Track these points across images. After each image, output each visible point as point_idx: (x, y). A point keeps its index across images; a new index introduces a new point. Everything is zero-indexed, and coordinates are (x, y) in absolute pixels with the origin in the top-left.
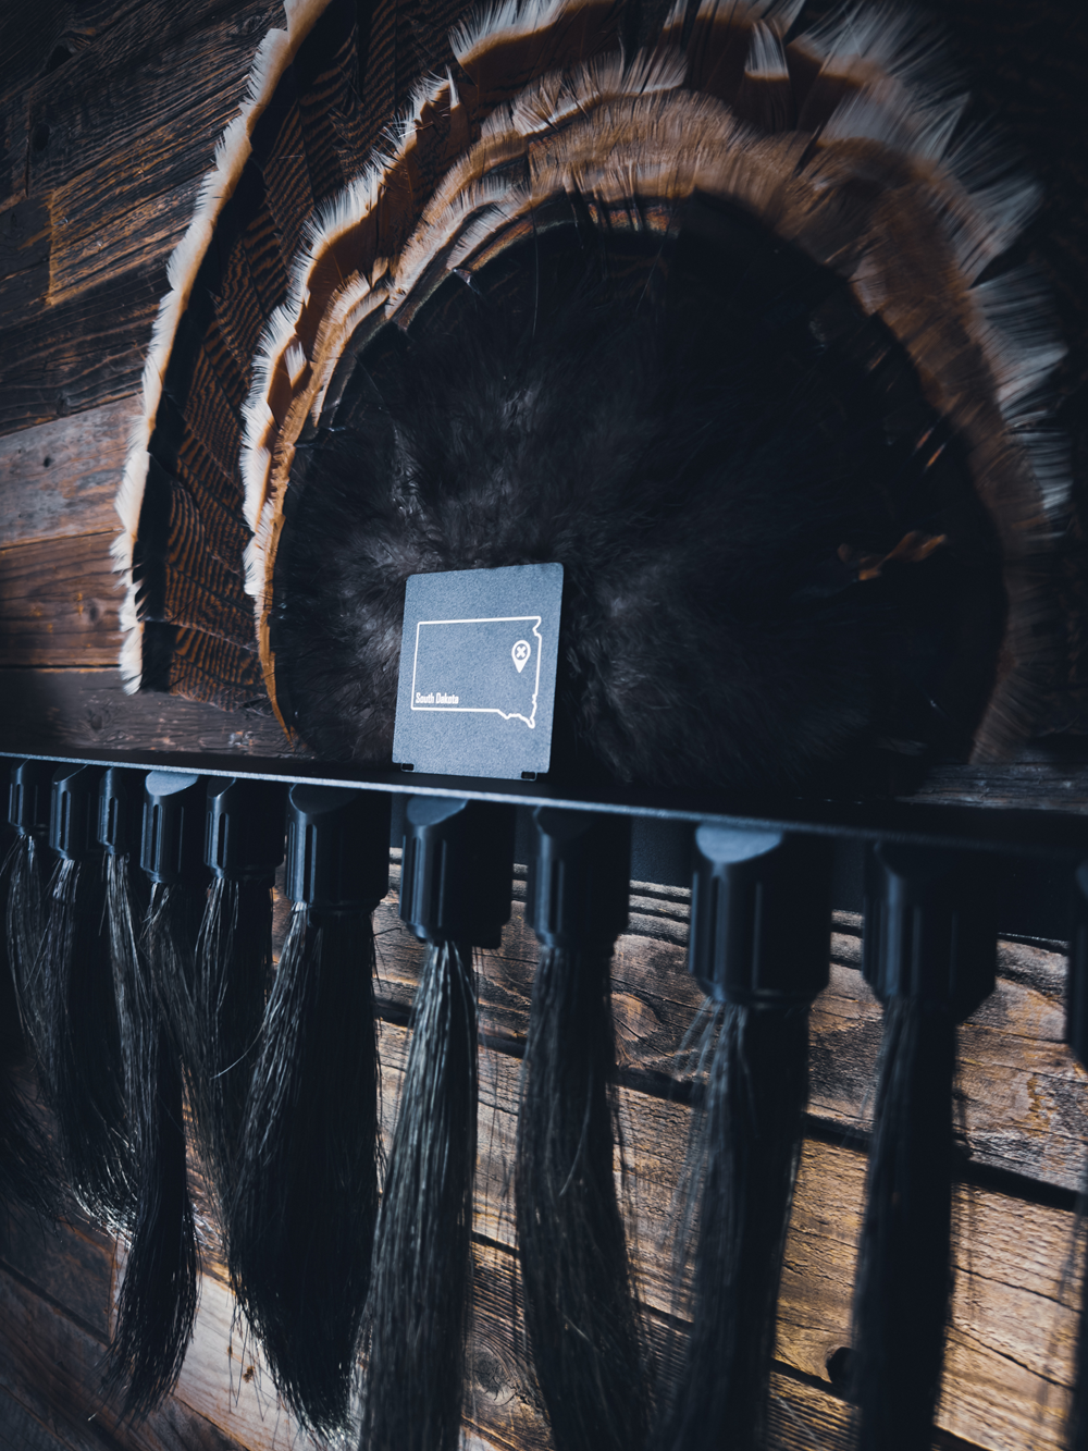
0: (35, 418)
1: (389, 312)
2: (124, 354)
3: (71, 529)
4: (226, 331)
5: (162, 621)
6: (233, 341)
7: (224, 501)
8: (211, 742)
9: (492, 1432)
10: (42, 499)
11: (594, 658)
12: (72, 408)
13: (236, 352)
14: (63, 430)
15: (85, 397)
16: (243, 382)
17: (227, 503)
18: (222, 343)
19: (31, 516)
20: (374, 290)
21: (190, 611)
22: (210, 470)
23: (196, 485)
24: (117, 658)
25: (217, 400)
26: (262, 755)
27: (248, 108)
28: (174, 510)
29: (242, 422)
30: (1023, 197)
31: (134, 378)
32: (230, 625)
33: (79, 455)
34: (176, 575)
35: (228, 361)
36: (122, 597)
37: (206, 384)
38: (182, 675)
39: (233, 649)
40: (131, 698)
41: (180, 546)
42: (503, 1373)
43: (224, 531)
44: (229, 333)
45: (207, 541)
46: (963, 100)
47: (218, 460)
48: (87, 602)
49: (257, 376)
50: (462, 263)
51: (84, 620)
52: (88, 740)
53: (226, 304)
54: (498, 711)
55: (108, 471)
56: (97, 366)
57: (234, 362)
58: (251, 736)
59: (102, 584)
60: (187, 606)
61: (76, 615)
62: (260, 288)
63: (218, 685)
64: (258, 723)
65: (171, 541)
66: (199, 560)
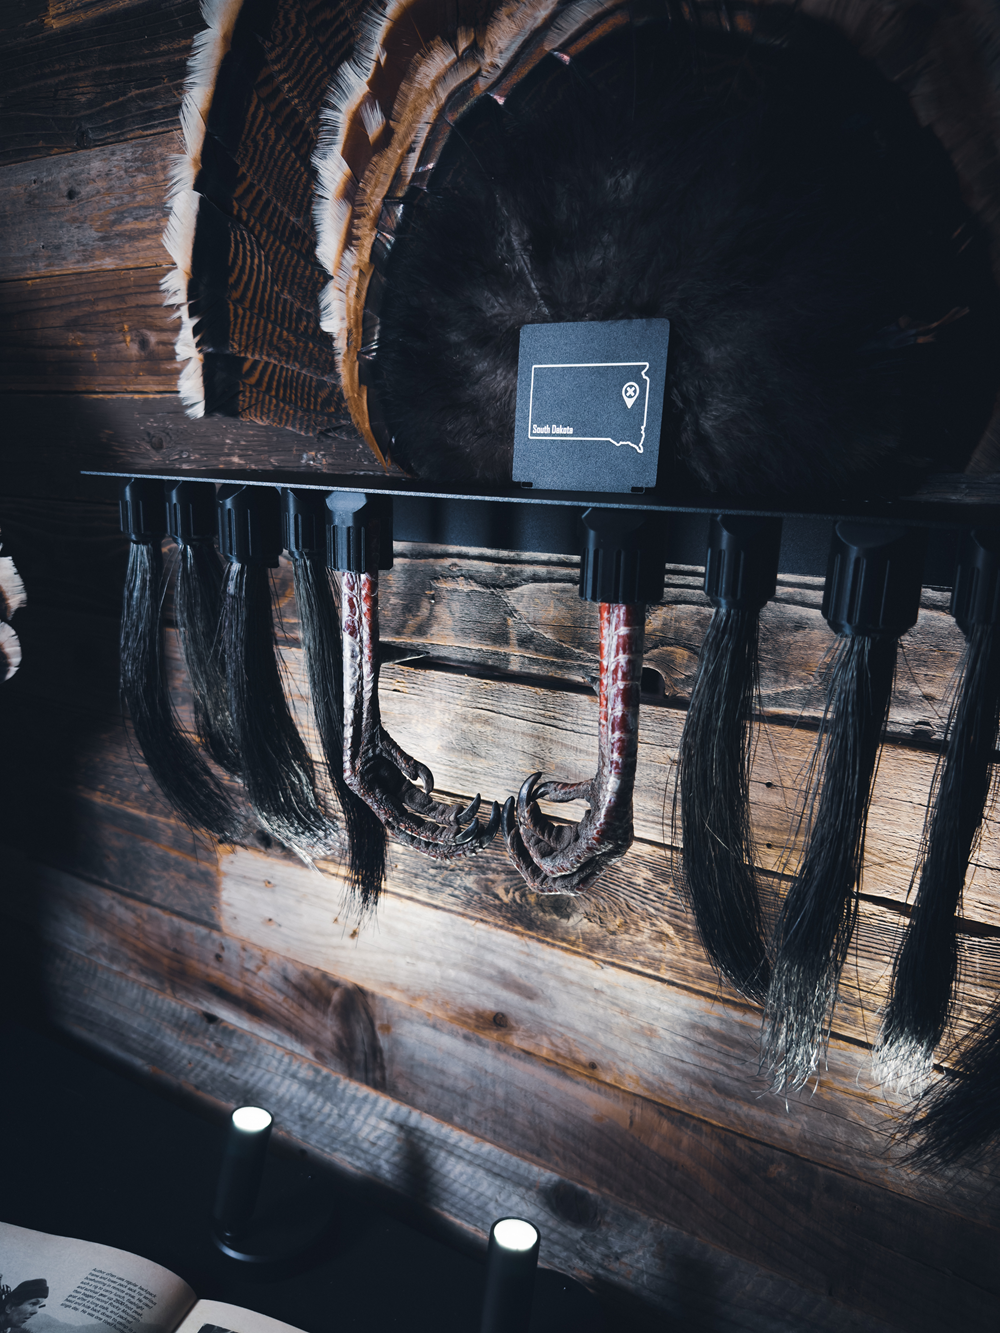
0: (52, 148)
1: (482, 84)
2: (153, 88)
3: (109, 263)
4: (282, 78)
5: (228, 352)
6: (290, 90)
7: (293, 244)
8: (283, 461)
9: (564, 945)
10: (69, 231)
12: (95, 140)
13: (296, 101)
14: (88, 162)
15: (109, 130)
16: (307, 133)
17: (297, 247)
18: (278, 90)
19: (58, 248)
20: (461, 60)
21: (259, 344)
22: (273, 214)
23: (258, 227)
24: (176, 385)
25: (279, 147)
26: (337, 473)
28: (232, 250)
29: (314, 173)
32: (306, 359)
33: (110, 190)
34: (240, 311)
35: (288, 110)
36: (177, 328)
37: (263, 130)
38: (253, 402)
39: (308, 380)
40: (196, 422)
41: (242, 285)
42: (574, 905)
43: (294, 274)
44: (286, 81)
45: (274, 281)
47: (283, 205)
48: (134, 333)
49: (326, 128)
50: (560, 45)
51: (134, 349)
52: (150, 458)
53: (278, 50)
54: (609, 439)
55: (147, 208)
56: (121, 99)
57: (295, 112)
58: (324, 456)
59: (150, 316)
60: (255, 340)
61: (123, 345)
62: (322, 40)
63: (296, 412)
64: (331, 445)
65: (231, 280)
66: (267, 297)
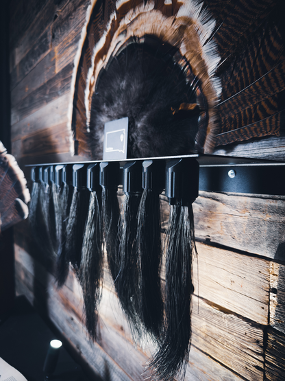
0: (55, 98)
1: (105, 67)
2: (69, 82)
3: (61, 122)
4: (83, 75)
5: (77, 140)
10: (56, 116)
11: (134, 137)
12: (61, 95)
15: (63, 93)
18: (83, 78)
19: (55, 120)
20: (103, 62)
21: (80, 137)
23: (80, 109)
24: (70, 149)
27: (86, 24)
28: (77, 116)
30: (213, 24)
31: (69, 88)
33: (62, 105)
36: (70, 136)
38: (80, 151)
46: (202, 4)
49: (87, 84)
50: (115, 55)
53: (83, 69)
54: (118, 150)
56: (64, 85)
57: (84, 81)
62: (88, 65)
